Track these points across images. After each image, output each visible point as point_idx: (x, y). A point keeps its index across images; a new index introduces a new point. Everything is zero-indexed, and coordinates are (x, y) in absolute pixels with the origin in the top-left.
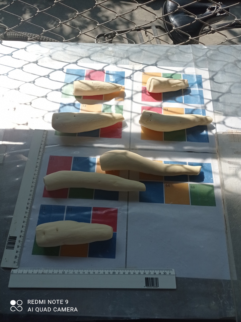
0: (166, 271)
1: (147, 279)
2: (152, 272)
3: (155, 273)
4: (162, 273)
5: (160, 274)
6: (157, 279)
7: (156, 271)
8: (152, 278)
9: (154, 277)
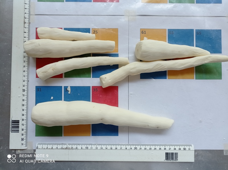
0: (186, 147)
1: (167, 154)
2: (172, 148)
3: (175, 149)
4: (182, 148)
5: (180, 149)
6: (176, 154)
7: (176, 147)
8: (172, 154)
9: (174, 152)
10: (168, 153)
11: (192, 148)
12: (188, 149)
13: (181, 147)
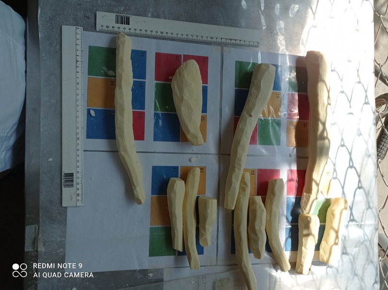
0: (80, 196)
2: (79, 181)
3: (78, 184)
4: (79, 192)
5: (78, 189)
6: (72, 186)
7: (80, 185)
8: (72, 181)
9: (75, 183)
10: (73, 176)
11: (79, 204)
12: (78, 199)
13: (80, 190)
